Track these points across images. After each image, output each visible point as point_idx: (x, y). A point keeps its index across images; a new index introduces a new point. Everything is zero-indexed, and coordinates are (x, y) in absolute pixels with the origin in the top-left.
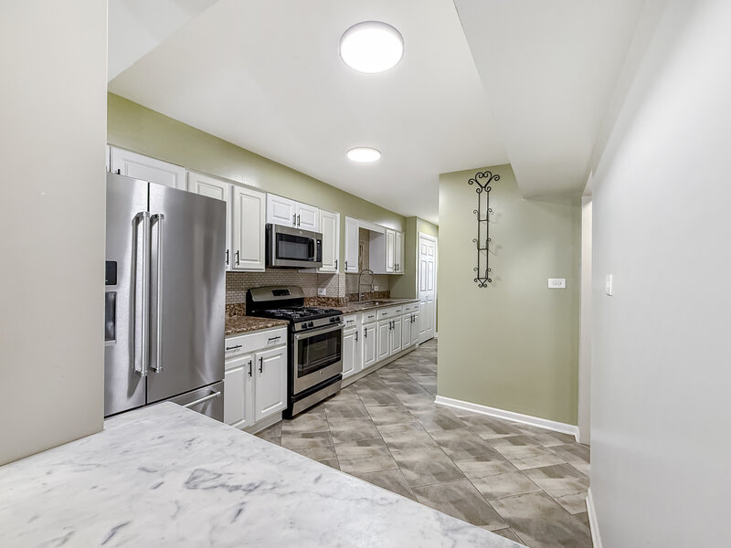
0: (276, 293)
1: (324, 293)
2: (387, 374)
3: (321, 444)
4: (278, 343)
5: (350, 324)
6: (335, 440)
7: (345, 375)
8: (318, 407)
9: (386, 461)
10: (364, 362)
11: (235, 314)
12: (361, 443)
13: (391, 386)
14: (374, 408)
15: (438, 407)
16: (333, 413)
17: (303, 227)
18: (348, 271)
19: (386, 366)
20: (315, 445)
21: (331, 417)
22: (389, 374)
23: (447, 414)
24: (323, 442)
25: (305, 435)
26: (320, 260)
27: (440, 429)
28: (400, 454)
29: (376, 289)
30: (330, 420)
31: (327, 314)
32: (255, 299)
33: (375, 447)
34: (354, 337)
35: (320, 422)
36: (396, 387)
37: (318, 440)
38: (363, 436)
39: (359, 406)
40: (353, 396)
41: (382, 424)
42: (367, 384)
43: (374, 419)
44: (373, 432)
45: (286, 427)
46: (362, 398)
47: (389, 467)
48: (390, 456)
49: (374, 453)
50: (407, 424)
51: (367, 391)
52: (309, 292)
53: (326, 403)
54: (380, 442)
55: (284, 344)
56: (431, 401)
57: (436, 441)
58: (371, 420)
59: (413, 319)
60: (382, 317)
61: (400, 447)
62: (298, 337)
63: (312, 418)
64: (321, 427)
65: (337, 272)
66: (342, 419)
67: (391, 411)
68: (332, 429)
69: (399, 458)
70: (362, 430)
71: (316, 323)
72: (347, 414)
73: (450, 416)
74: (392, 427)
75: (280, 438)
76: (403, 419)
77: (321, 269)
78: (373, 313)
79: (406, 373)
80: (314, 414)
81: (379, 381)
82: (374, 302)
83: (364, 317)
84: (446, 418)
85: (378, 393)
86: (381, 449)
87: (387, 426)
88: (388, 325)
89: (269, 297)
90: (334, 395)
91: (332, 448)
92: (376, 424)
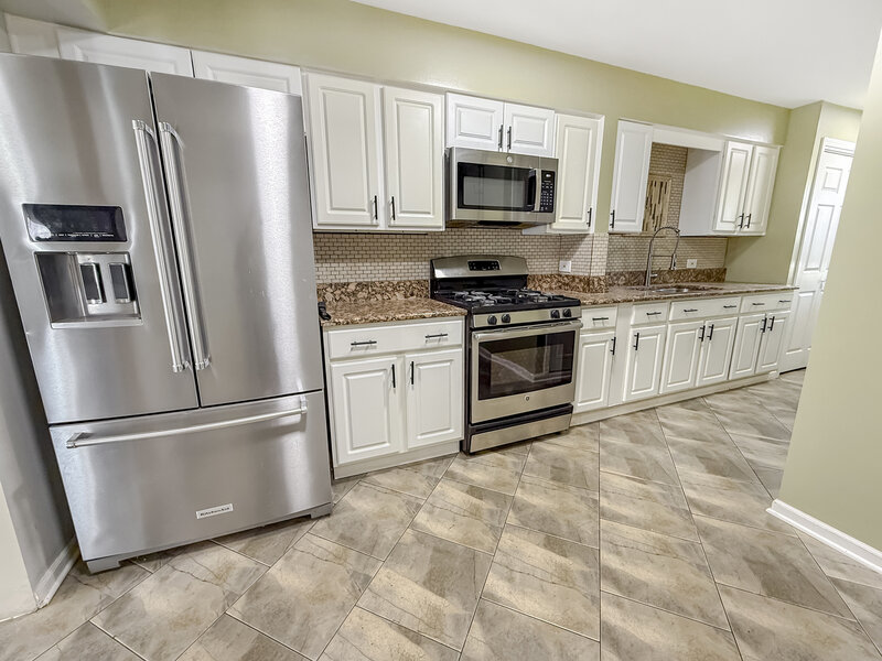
0: (475, 266)
1: (568, 267)
2: (676, 417)
3: (486, 516)
4: (445, 343)
5: (599, 324)
6: (512, 519)
7: (579, 406)
8: (521, 448)
9: (579, 609)
10: (629, 391)
11: (412, 295)
12: (552, 543)
13: (674, 444)
14: (616, 479)
15: (774, 526)
16: (537, 466)
17: (517, 149)
18: (616, 229)
19: (683, 403)
20: (475, 513)
21: (532, 470)
22: (682, 419)
23: (793, 555)
24: (492, 513)
25: (474, 490)
26: (549, 207)
27: (755, 586)
28: (619, 605)
29: (691, 264)
30: (527, 477)
31: (554, 302)
32: (440, 274)
33: (574, 565)
34: (609, 346)
35: (506, 475)
36: (683, 449)
37: (486, 505)
38: (564, 529)
39: (589, 466)
40: (588, 443)
41: (616, 517)
42: (626, 429)
43: (604, 503)
44: (586, 528)
45: (456, 466)
46: (603, 453)
47: (581, 625)
48: (596, 601)
49: (564, 577)
50: (670, 540)
51: (619, 441)
52: (538, 267)
53: (536, 444)
54: (591, 556)
55: (459, 346)
56: (757, 505)
57: (729, 616)
58: (596, 502)
59: (767, 325)
60: (684, 316)
61: (628, 588)
62: (480, 336)
63: (502, 464)
64: (504, 484)
65: (592, 231)
66: (546, 482)
67: (648, 496)
68: (519, 494)
69: (612, 615)
70: (570, 516)
71: (516, 317)
72: (559, 474)
73: (800, 563)
74: (635, 534)
75: (438, 481)
76: (666, 523)
77: (554, 226)
78: (660, 307)
79: (723, 425)
80: (508, 458)
81: (654, 429)
82: (679, 287)
83: (636, 314)
84: (784, 560)
85: (639, 450)
86: (585, 576)
87: (625, 528)
88: (698, 333)
89: (461, 272)
90: (558, 434)
91: (496, 531)
92: (602, 514)
